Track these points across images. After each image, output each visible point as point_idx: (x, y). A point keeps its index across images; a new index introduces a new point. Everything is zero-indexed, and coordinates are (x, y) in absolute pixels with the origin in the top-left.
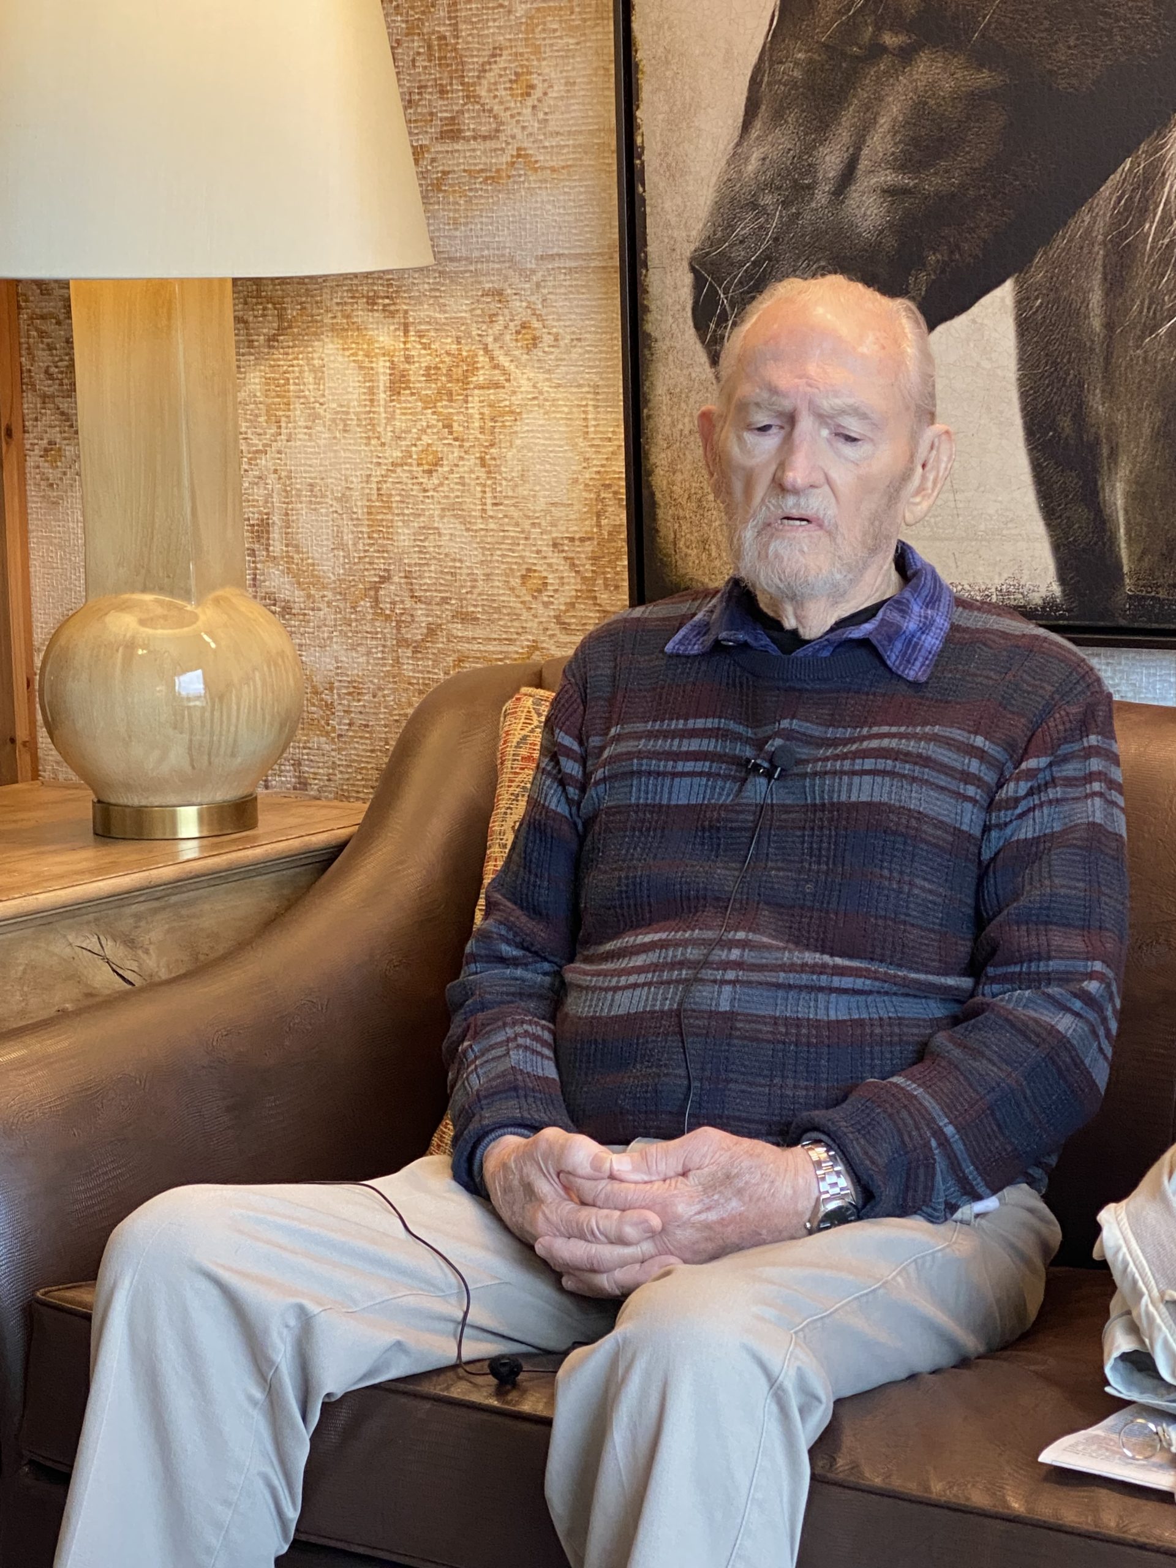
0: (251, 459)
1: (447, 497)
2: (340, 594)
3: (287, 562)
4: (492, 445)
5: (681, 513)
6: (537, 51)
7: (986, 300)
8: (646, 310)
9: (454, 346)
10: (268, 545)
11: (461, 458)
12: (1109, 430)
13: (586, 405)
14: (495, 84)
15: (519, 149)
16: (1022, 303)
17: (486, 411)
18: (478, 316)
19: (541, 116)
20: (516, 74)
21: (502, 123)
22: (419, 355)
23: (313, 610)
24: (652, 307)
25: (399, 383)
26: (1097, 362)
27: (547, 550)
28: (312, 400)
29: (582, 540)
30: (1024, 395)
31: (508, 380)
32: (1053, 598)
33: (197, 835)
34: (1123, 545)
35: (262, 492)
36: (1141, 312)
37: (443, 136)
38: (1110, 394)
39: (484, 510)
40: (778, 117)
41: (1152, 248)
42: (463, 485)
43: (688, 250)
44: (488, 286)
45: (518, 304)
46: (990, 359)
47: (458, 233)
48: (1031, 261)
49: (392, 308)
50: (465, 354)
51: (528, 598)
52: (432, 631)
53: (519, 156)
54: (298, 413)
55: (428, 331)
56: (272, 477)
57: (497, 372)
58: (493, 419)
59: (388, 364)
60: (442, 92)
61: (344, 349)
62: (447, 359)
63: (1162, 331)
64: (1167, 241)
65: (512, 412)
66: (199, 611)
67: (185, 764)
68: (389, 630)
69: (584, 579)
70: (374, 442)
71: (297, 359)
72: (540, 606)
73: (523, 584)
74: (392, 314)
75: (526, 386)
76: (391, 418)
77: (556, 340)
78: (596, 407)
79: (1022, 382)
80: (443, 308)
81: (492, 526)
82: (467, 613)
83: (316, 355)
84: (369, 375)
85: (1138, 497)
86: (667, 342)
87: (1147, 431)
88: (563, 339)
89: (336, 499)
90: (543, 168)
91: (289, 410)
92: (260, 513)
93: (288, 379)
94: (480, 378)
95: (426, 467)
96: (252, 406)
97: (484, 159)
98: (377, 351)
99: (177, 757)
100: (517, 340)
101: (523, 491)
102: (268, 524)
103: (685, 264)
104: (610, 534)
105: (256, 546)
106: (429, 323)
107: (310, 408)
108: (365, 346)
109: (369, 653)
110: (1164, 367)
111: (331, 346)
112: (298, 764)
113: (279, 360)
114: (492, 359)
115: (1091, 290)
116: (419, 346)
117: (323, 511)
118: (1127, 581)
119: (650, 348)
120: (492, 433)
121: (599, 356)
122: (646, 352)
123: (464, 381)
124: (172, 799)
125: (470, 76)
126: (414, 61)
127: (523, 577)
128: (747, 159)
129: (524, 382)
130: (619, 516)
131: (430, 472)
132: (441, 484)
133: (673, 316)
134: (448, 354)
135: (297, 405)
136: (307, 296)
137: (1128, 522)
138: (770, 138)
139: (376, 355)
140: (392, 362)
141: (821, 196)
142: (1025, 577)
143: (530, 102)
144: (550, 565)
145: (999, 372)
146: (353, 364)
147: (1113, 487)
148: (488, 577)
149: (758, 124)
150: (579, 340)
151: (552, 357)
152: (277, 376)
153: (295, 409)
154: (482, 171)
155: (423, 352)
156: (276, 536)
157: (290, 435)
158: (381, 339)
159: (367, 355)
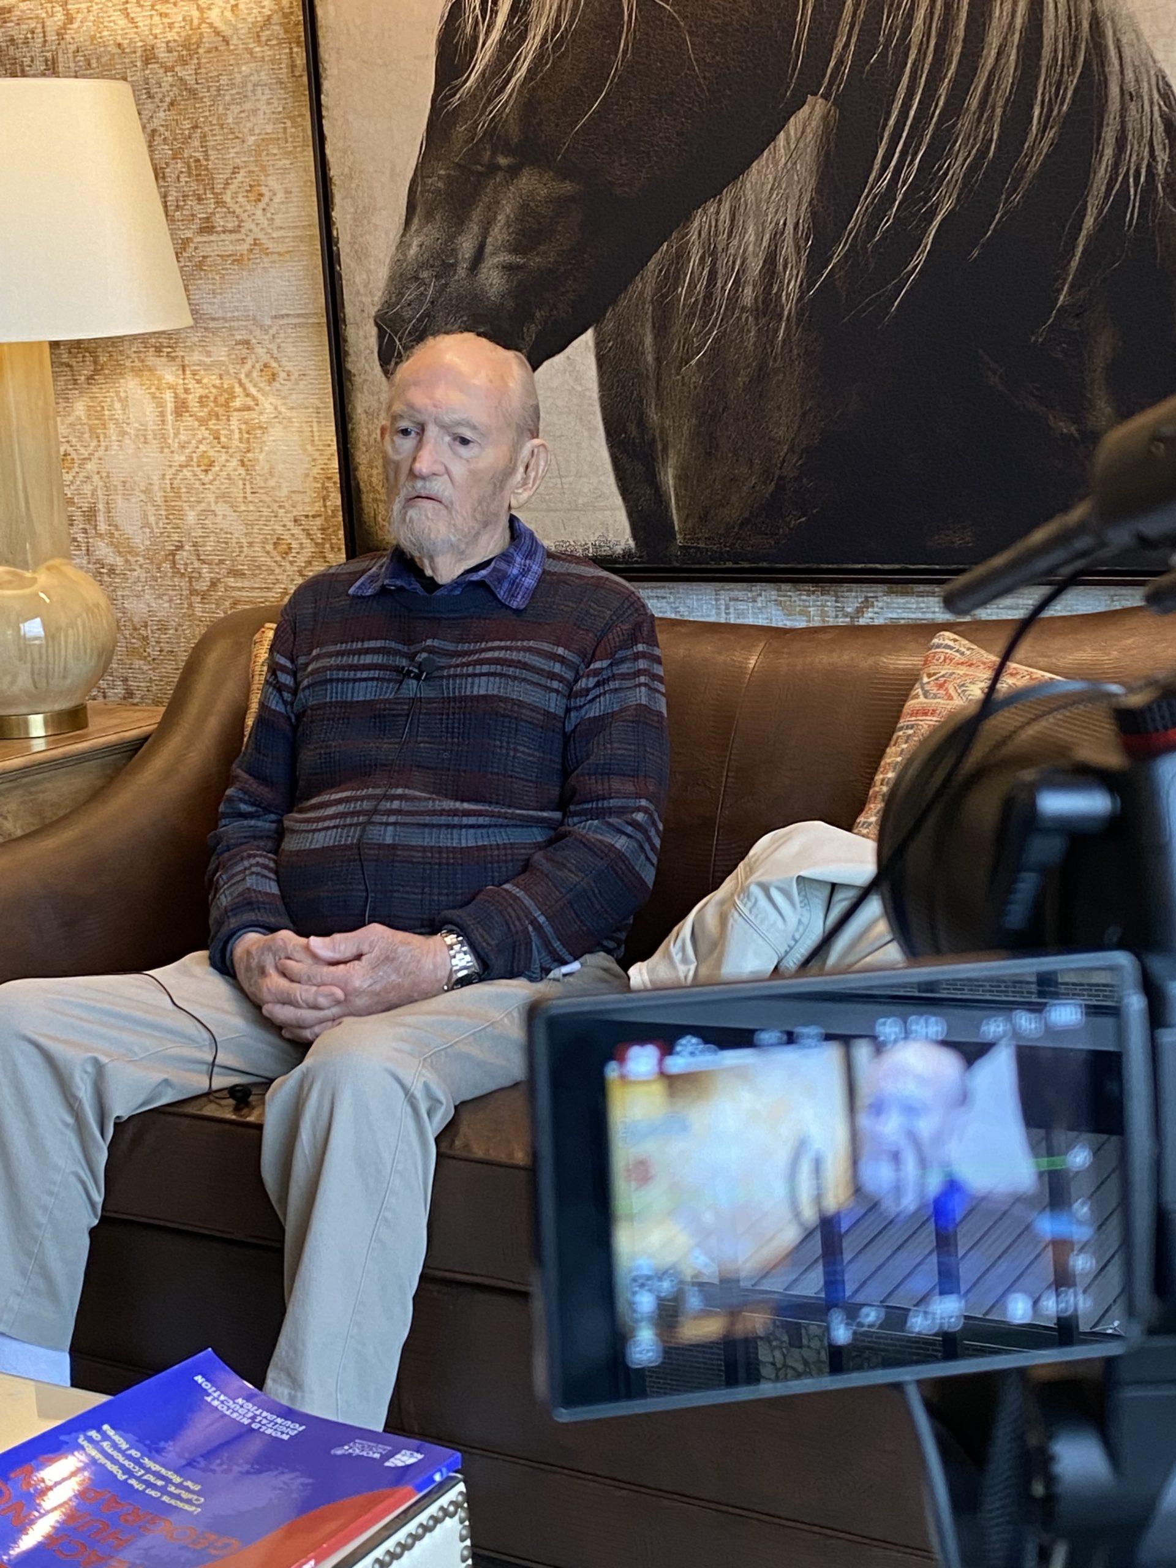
0: (80, 464)
1: (219, 488)
2: (149, 559)
3: (110, 537)
4: (248, 451)
5: (378, 496)
6: (263, 169)
7: (575, 343)
8: (347, 354)
9: (218, 381)
10: (96, 525)
11: (227, 461)
12: (661, 432)
13: (312, 422)
14: (236, 193)
15: (255, 240)
16: (599, 344)
17: (243, 427)
18: (233, 359)
19: (269, 215)
20: (250, 186)
21: (242, 221)
22: (194, 388)
23: (130, 570)
24: (351, 351)
25: (181, 408)
26: (652, 384)
27: (291, 525)
28: (121, 421)
29: (314, 516)
30: (604, 409)
31: (257, 405)
32: (630, 550)
33: (43, 734)
34: (674, 511)
35: (90, 487)
36: (678, 349)
37: (202, 231)
38: (660, 407)
39: (245, 497)
40: (429, 216)
41: (684, 305)
42: (230, 479)
43: (373, 310)
44: (239, 337)
45: (261, 350)
46: (581, 384)
47: (215, 300)
48: (604, 315)
49: (173, 354)
50: (226, 386)
51: (279, 559)
52: (214, 584)
53: (255, 244)
54: (112, 430)
55: (199, 370)
56: (96, 478)
57: (248, 399)
58: (248, 433)
59: (173, 395)
60: (200, 199)
61: (141, 385)
62: (214, 390)
63: (693, 362)
64: (693, 300)
65: (261, 427)
66: (36, 575)
67: (29, 684)
68: (184, 584)
69: (317, 544)
70: (166, 450)
71: (108, 392)
72: (288, 564)
73: (275, 548)
74: (174, 359)
75: (269, 408)
76: (177, 434)
77: (288, 375)
78: (319, 422)
79: (602, 399)
80: (209, 354)
81: (251, 508)
82: (237, 571)
83: (122, 389)
84: (161, 404)
85: (682, 478)
86: (363, 377)
87: (686, 432)
88: (293, 375)
89: (142, 491)
90: (272, 253)
91: (105, 429)
92: (89, 503)
93: (103, 407)
94: (237, 403)
95: (203, 468)
96: (79, 427)
97: (231, 247)
98: (164, 385)
99: (24, 681)
100: (261, 376)
101: (272, 483)
102: (95, 510)
103: (372, 321)
104: (333, 511)
105: (87, 527)
106: (200, 365)
107: (120, 427)
108: (156, 382)
109: (171, 601)
110: (695, 387)
111: (132, 382)
112: (125, 680)
113: (96, 393)
114: (245, 389)
115: (645, 334)
116: (194, 382)
117: (134, 500)
118: (678, 536)
119: (350, 381)
120: (248, 442)
121: (316, 386)
122: (349, 384)
123: (226, 405)
124: (24, 710)
125: (219, 188)
126: (178, 177)
127: (275, 544)
128: (410, 245)
129: (267, 406)
130: (336, 499)
131: (206, 471)
132: (215, 480)
133: (365, 358)
134: (214, 386)
135: (111, 425)
136: (113, 347)
137: (677, 495)
138: (425, 230)
139: (164, 388)
140: (175, 393)
141: (462, 272)
142: (611, 535)
143: (261, 205)
144: (293, 535)
145: (587, 393)
146: (148, 395)
147: (666, 474)
148: (251, 545)
149: (416, 221)
150: (304, 375)
151: (286, 387)
152: (95, 404)
153: (109, 428)
154: (231, 255)
155: (197, 385)
156: (102, 519)
157: (107, 446)
158: (167, 377)
159: (158, 389)
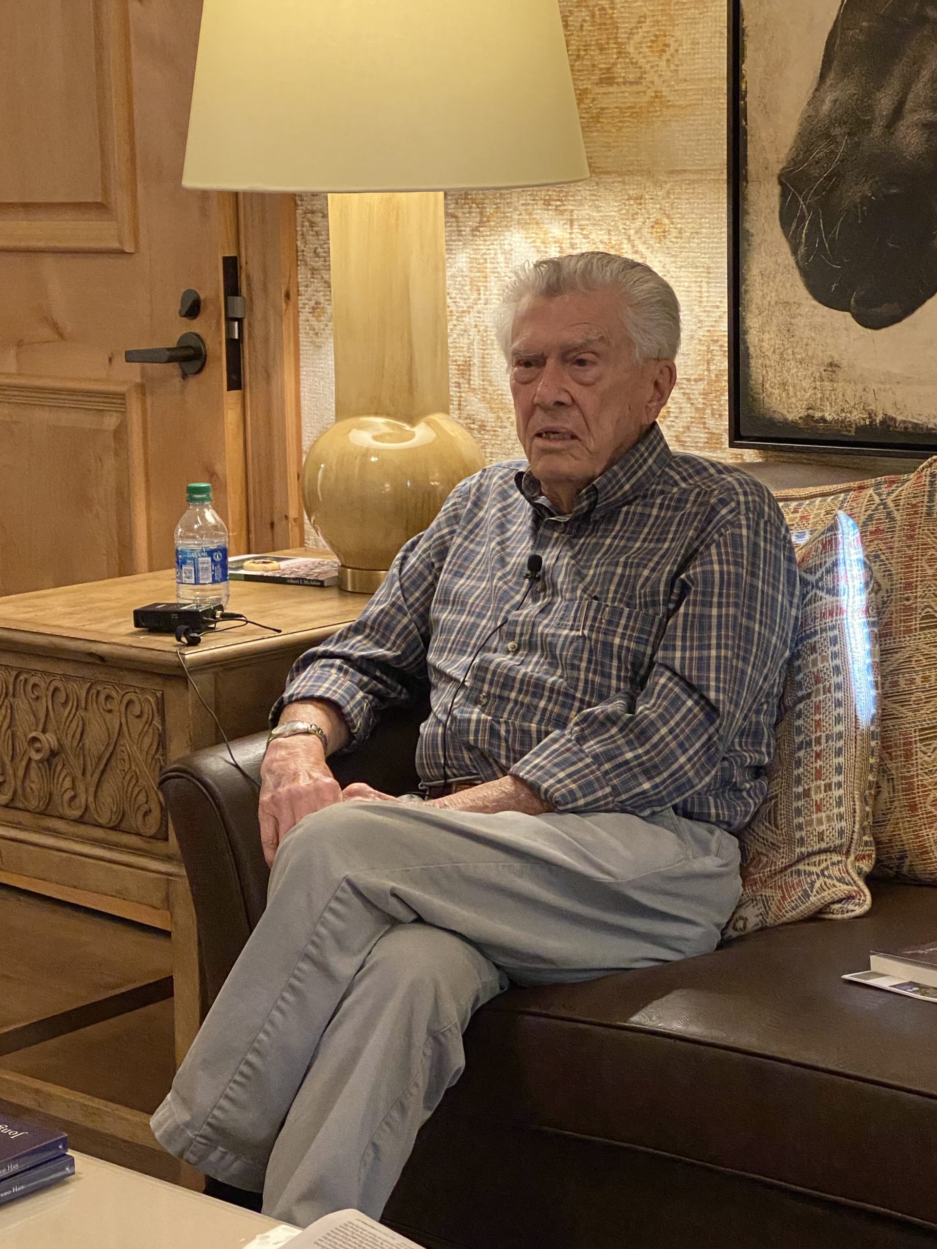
0: (458, 317)
5: (768, 363)
6: (671, 18)
8: (745, 212)
9: (606, 237)
10: (470, 380)
13: (701, 282)
14: (640, 43)
15: (656, 92)
18: (624, 214)
19: (673, 67)
20: (656, 36)
21: (645, 72)
22: (581, 243)
23: (501, 427)
24: (751, 211)
28: (503, 274)
29: (696, 380)
35: (466, 341)
37: (601, 82)
40: (845, 71)
43: (777, 168)
44: (631, 192)
45: (653, 206)
47: (609, 154)
49: (562, 208)
50: (613, 242)
53: (656, 97)
54: (493, 284)
55: (587, 225)
56: (473, 331)
59: (558, 249)
60: (602, 49)
61: (526, 238)
69: (697, 409)
71: (492, 244)
74: (562, 213)
77: (680, 233)
78: (708, 283)
80: (597, 208)
83: (506, 242)
86: (761, 236)
88: (686, 232)
90: (674, 106)
91: (486, 282)
92: (464, 356)
93: (486, 259)
96: (460, 279)
97: (632, 100)
98: (551, 239)
100: (652, 233)
102: (470, 365)
103: (775, 180)
104: (717, 376)
105: (461, 381)
106: (589, 220)
107: (501, 281)
108: (542, 236)
111: (517, 235)
113: (480, 245)
114: (633, 246)
116: (581, 236)
119: (748, 240)
121: (711, 245)
122: (745, 244)
125: (623, 36)
126: (582, 26)
128: (823, 101)
129: (656, 264)
130: (722, 364)
133: (765, 218)
135: (493, 279)
136: (501, 198)
138: (840, 85)
139: (549, 243)
140: (561, 247)
141: (877, 130)
143: (665, 57)
146: (532, 249)
149: (832, 75)
150: (697, 233)
152: (479, 257)
153: (490, 281)
154: (630, 107)
155: (584, 240)
156: (476, 374)
158: (553, 230)
159: (543, 243)
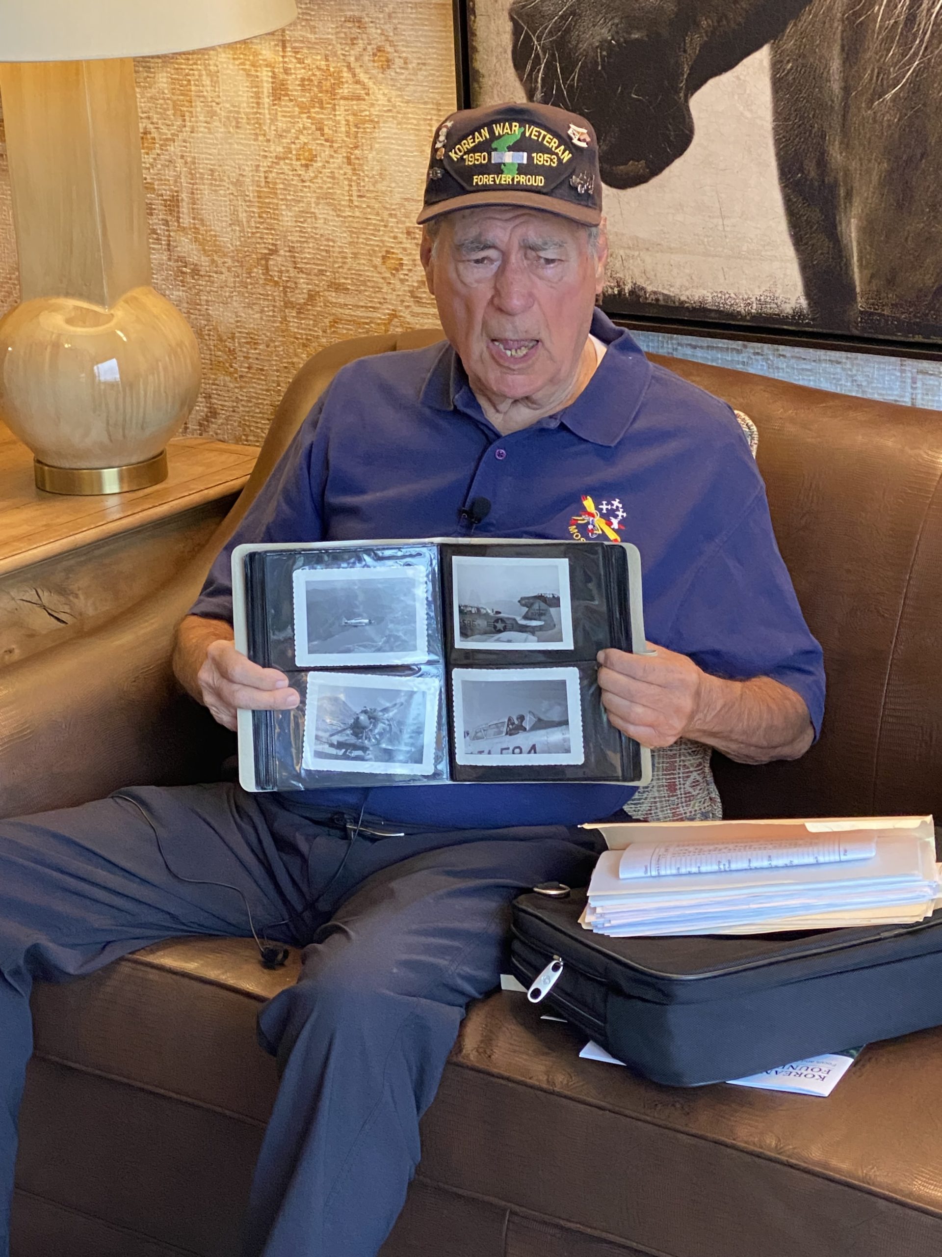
1: (321, 188)
2: (238, 261)
3: (194, 233)
4: (356, 147)
7: (747, 61)
9: (323, 63)
11: (332, 157)
12: (846, 175)
16: (776, 66)
17: (351, 118)
18: (342, 38)
22: (295, 68)
23: (216, 273)
24: (480, 48)
25: (279, 91)
26: (836, 120)
27: (402, 237)
28: (210, 99)
30: (777, 142)
31: (367, 94)
32: (801, 309)
34: (856, 270)
35: (172, 173)
36: (871, 79)
38: (847, 146)
39: (351, 201)
41: (880, 27)
42: (333, 178)
46: (751, 111)
48: (783, 30)
51: (388, 275)
52: (312, 297)
54: (199, 109)
55: (302, 48)
56: (179, 163)
57: (358, 86)
58: (356, 126)
59: (270, 74)
61: (234, 59)
62: (318, 73)
63: (888, 96)
64: (892, 21)
65: (372, 121)
66: (112, 312)
67: (105, 439)
68: (277, 293)
70: (260, 138)
71: (196, 64)
72: (398, 283)
73: (384, 263)
75: (382, 100)
76: (273, 120)
77: (405, 63)
79: (776, 130)
80: (313, 30)
81: (357, 214)
82: (339, 284)
83: (211, 62)
84: (255, 83)
85: (868, 230)
86: (492, 78)
87: (875, 178)
88: (411, 63)
89: (232, 183)
91: (191, 107)
92: (171, 190)
93: (189, 81)
94: (345, 90)
95: (304, 162)
96: (161, 101)
98: (261, 62)
99: (97, 433)
100: (374, 61)
101: (381, 187)
102: (178, 200)
105: (169, 218)
106: (302, 42)
107: (208, 106)
108: (251, 58)
109: (262, 311)
110: (889, 126)
111: (223, 55)
112: (208, 397)
113: (181, 64)
114: (354, 75)
115: (832, 58)
116: (294, 60)
117: (222, 192)
118: (859, 299)
119: (478, 82)
120: (356, 137)
121: (441, 79)
122: (476, 85)
123: (332, 93)
124: (97, 464)
127: (384, 257)
129: (380, 97)
131: (307, 166)
132: (316, 177)
133: (497, 57)
134: (319, 69)
135: (198, 103)
137: (860, 252)
139: (260, 66)
140: (273, 72)
142: (779, 291)
144: (405, 249)
145: (758, 122)
146: (241, 72)
147: (849, 222)
148: (355, 256)
150: (424, 64)
152: (181, 77)
153: (196, 107)
157: (193, 127)
